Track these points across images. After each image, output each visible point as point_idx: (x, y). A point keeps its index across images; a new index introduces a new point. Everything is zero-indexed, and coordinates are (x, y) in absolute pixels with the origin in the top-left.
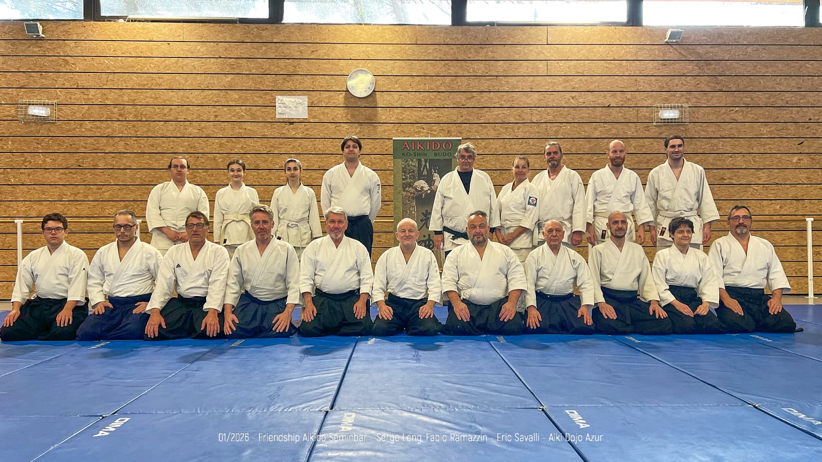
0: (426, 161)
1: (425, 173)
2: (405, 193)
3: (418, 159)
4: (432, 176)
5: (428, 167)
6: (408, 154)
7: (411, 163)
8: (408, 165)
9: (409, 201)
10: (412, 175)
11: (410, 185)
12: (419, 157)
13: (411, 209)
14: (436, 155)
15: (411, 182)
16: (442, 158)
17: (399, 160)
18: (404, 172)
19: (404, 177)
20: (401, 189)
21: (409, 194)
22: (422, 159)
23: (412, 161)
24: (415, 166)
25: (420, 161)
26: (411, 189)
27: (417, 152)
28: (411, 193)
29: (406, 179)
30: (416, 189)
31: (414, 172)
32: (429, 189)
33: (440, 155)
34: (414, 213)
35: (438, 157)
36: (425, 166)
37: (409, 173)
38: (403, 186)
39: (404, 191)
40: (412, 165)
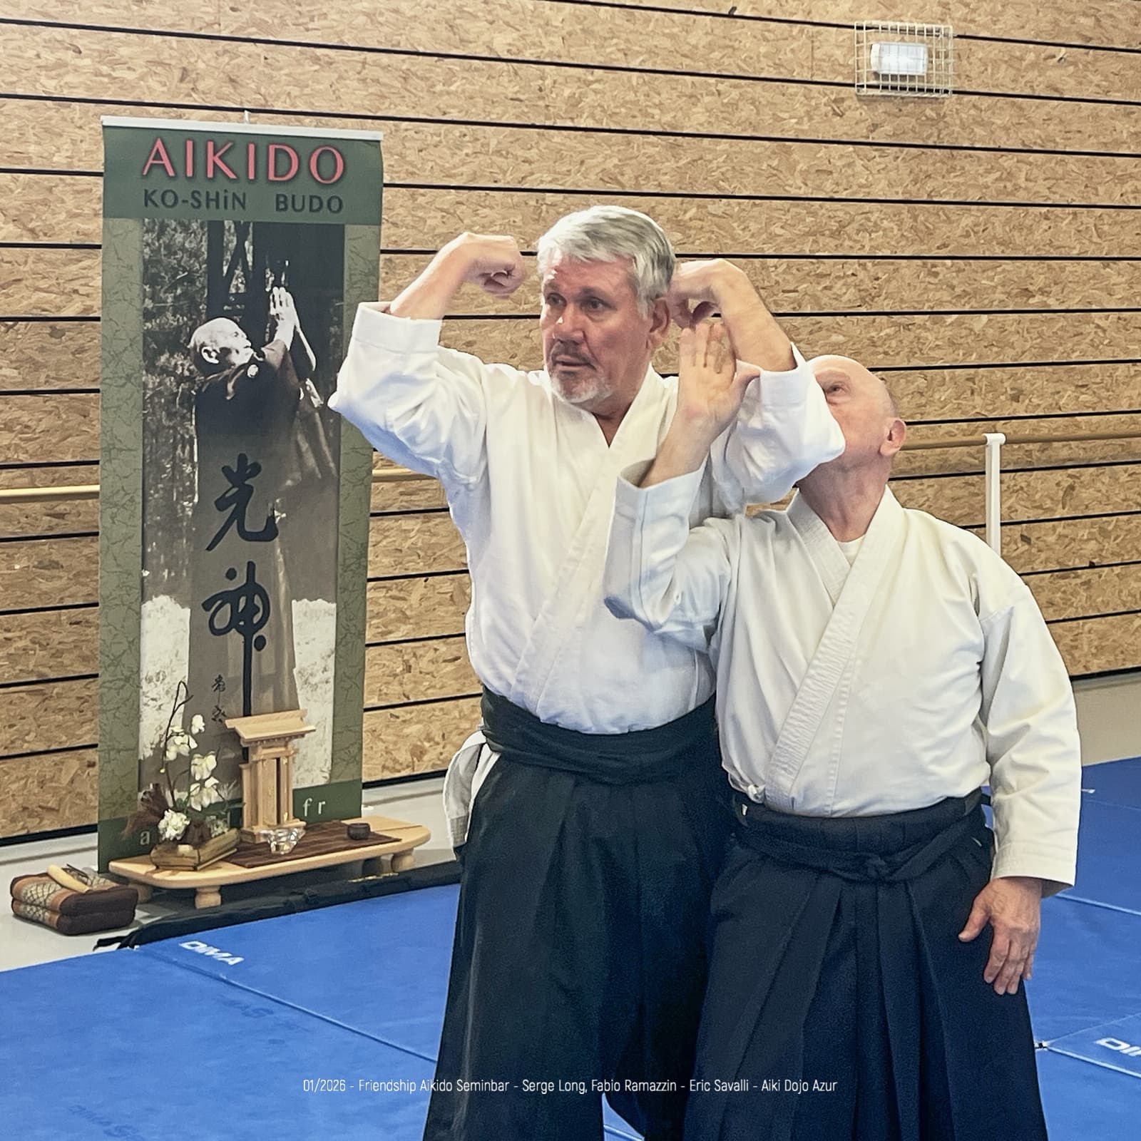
0: (241, 232)
1: (238, 285)
2: (152, 380)
3: (211, 224)
4: (266, 299)
5: (250, 258)
6: (170, 199)
7: (179, 238)
8: (168, 247)
9: (170, 415)
10: (184, 294)
11: (176, 341)
12: (214, 214)
13: (179, 451)
14: (282, 203)
15: (179, 328)
16: (305, 218)
17: (131, 224)
18: (150, 279)
19: (149, 304)
20: (134, 358)
21: (169, 381)
22: (226, 222)
23: (186, 228)
24: (195, 254)
25: (216, 230)
26: (179, 359)
27: (203, 188)
28: (181, 379)
29: (160, 312)
30: (199, 361)
31: (190, 279)
32: (252, 361)
33: (298, 206)
34: (188, 469)
35: (290, 217)
36: (240, 251)
37: (173, 287)
38: (145, 344)
39: (151, 368)
40: (183, 249)
